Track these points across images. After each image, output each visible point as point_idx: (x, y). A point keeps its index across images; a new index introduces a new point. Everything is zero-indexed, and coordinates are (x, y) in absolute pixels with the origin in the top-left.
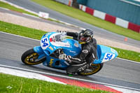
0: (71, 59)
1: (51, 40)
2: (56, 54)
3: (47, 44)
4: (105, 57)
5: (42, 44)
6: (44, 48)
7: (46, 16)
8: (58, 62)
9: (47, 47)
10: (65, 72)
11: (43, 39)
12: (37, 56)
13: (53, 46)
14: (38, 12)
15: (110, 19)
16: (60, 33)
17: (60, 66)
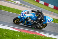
0: (33, 22)
1: (25, 13)
2: (27, 19)
3: (23, 15)
4: (48, 21)
5: (21, 15)
6: (22, 17)
7: (19, 2)
8: (28, 23)
9: (23, 16)
10: (31, 27)
11: (22, 13)
12: (20, 20)
13: (26, 16)
14: (15, 1)
15: (46, 5)
16: (29, 11)
17: (29, 24)
